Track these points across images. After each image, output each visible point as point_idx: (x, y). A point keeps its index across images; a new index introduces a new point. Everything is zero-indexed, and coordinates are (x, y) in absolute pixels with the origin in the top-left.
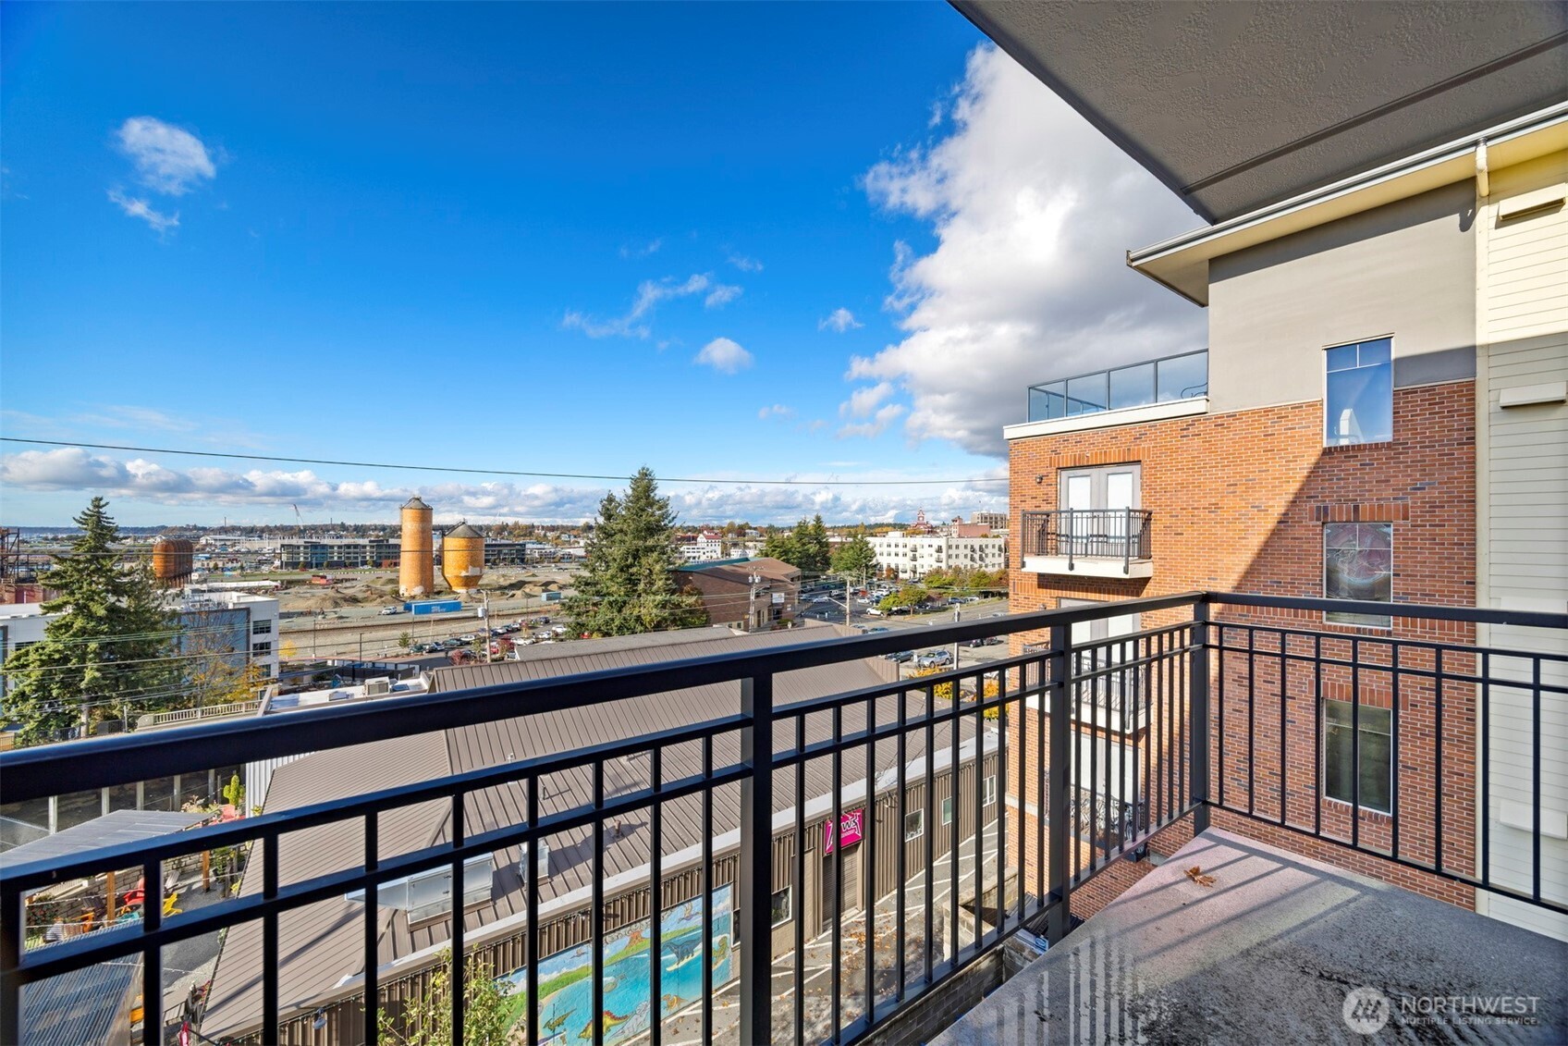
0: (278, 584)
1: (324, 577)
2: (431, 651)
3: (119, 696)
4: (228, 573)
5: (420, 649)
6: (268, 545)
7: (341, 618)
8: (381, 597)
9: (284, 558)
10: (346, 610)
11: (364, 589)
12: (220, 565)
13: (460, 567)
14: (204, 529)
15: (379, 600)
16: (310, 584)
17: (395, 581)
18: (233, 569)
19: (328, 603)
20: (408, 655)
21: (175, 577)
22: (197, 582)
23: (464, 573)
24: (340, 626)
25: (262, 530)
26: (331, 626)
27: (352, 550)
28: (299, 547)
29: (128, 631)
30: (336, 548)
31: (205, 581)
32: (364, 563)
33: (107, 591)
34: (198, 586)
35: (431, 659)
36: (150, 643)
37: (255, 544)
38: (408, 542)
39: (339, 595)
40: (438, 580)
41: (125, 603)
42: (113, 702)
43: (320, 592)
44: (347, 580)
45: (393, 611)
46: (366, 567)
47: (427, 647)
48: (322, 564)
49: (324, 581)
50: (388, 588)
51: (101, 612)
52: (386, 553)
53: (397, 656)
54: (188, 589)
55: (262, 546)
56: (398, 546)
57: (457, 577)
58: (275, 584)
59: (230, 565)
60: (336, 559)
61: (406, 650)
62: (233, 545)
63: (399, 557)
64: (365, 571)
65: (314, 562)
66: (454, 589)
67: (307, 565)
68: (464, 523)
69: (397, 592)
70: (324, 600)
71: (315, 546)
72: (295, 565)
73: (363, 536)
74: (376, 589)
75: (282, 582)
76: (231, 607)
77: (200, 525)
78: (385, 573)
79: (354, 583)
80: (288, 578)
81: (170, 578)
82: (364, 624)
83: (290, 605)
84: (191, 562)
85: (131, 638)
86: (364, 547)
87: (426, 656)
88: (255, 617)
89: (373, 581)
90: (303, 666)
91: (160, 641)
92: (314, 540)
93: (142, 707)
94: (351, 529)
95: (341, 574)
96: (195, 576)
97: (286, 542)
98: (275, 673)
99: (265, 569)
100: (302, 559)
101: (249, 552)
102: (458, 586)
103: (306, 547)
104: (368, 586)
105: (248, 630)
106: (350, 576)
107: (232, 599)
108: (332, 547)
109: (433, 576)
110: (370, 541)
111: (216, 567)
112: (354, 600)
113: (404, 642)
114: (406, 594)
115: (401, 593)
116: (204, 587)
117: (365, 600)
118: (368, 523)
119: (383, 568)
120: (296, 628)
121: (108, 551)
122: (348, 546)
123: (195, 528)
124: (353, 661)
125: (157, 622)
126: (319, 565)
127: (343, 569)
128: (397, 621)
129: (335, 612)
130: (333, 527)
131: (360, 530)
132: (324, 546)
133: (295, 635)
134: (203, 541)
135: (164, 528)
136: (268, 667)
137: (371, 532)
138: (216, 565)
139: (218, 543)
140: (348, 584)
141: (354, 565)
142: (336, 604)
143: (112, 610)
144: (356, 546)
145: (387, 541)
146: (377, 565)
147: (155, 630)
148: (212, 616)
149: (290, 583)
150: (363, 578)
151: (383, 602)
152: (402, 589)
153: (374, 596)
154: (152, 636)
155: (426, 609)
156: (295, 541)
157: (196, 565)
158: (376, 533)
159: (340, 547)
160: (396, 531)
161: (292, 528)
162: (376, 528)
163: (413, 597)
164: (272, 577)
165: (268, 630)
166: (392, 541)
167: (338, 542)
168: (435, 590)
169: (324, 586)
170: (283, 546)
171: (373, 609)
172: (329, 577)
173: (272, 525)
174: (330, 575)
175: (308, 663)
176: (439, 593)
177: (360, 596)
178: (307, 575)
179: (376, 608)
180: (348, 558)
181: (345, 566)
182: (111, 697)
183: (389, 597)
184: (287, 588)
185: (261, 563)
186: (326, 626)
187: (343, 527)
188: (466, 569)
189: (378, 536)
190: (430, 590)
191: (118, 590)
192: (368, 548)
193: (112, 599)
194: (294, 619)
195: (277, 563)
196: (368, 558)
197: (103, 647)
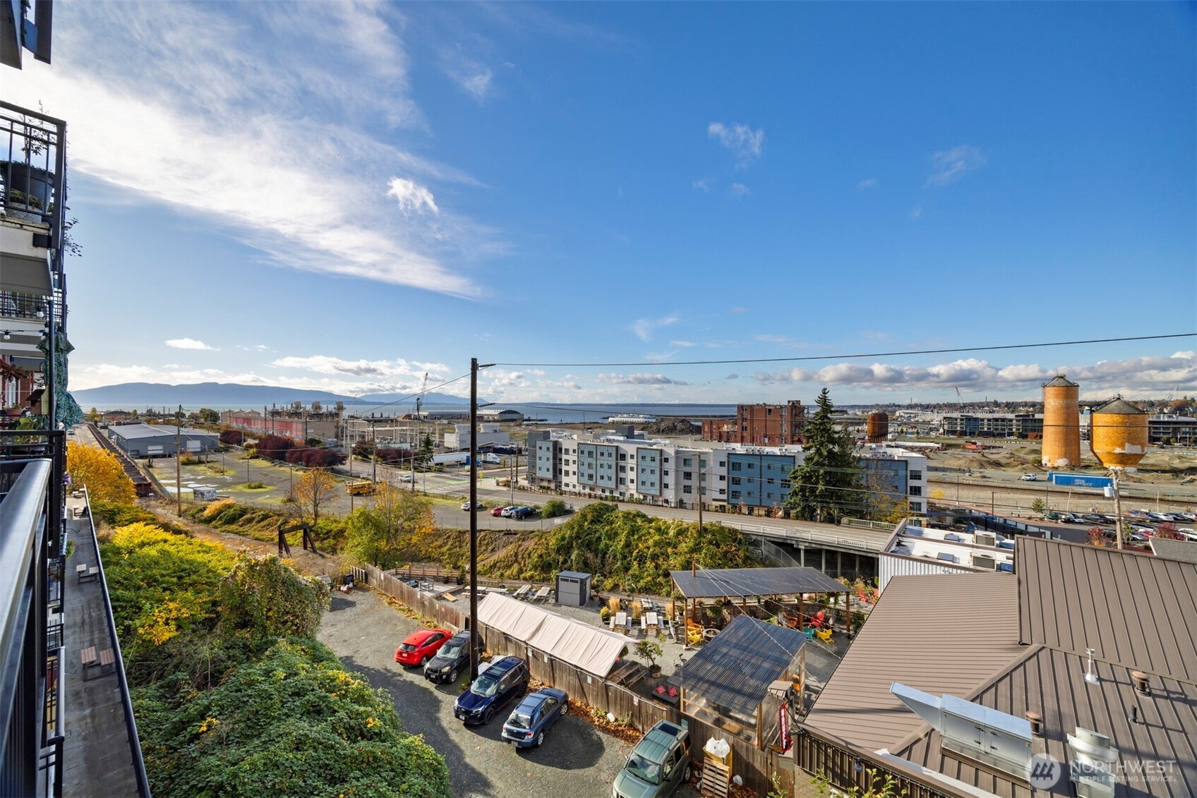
0: (939, 445)
1: (975, 443)
2: (1068, 521)
3: (833, 503)
4: (909, 436)
5: (1055, 517)
6: (936, 418)
7: (984, 477)
8: (1022, 464)
9: (946, 427)
10: (989, 471)
11: (1008, 456)
12: (905, 430)
13: (1114, 444)
14: (899, 406)
15: (1020, 467)
16: (964, 447)
17: (1039, 452)
18: (912, 433)
19: (975, 464)
20: (1042, 519)
21: (878, 436)
22: (891, 440)
23: (1118, 450)
24: (982, 484)
25: (935, 407)
26: (976, 483)
27: (1000, 423)
28: (956, 419)
29: (837, 466)
30: (986, 421)
31: (895, 440)
32: (1011, 434)
33: (829, 442)
34: (890, 443)
35: (1066, 529)
36: (847, 474)
37: (928, 416)
38: (1050, 417)
39: (984, 459)
40: (1086, 455)
41: (836, 449)
42: (832, 505)
43: (970, 455)
44: (993, 447)
45: (1032, 478)
46: (1012, 438)
47: (1063, 517)
48: (974, 433)
49: (974, 447)
50: (1031, 457)
51: (825, 453)
52: (1031, 427)
53: (1030, 518)
54: (884, 444)
55: (932, 418)
56: (1041, 420)
57: (1110, 453)
58: (937, 445)
59: (910, 430)
60: (986, 429)
61: (1040, 515)
62: (915, 417)
63: (1042, 431)
64: (1011, 441)
65: (968, 431)
66: (1106, 465)
67: (963, 434)
68: (1119, 399)
69: (1040, 462)
70: (972, 461)
71: (969, 419)
72: (954, 432)
73: (1012, 412)
74: (1019, 457)
75: (943, 444)
76: (896, 458)
77: (897, 403)
78: (1030, 444)
79: (1000, 450)
80: (948, 442)
81: (875, 437)
82: (1003, 485)
83: (946, 462)
84: (887, 427)
85: (839, 470)
86: (1011, 420)
87: (1060, 524)
88: (911, 467)
89: (1017, 450)
90: (948, 509)
91: (852, 475)
92: (970, 414)
93: (843, 513)
94: (1003, 406)
95: (989, 442)
96: (890, 436)
97: (949, 415)
98: (924, 510)
99: (933, 434)
100: (959, 428)
101: (924, 422)
102: (1110, 462)
103: (962, 420)
104: (1012, 454)
105: (907, 476)
106: (998, 444)
107: (898, 453)
108: (983, 420)
109: (1079, 450)
110: (1016, 416)
111: (902, 431)
112: (997, 464)
113: (1038, 507)
114: (1049, 465)
115: (1043, 462)
116: (893, 444)
117: (1008, 465)
118: (1020, 401)
119: (1029, 439)
120: (948, 480)
121: (828, 418)
122: (996, 420)
123: (894, 405)
124: (987, 514)
125: (850, 463)
126: (972, 434)
127: (992, 438)
128: (1037, 488)
129: (981, 472)
130: (988, 404)
131: (1011, 406)
132: (976, 419)
133: (946, 485)
134: (897, 414)
135: (878, 405)
136: (920, 504)
137: (1021, 408)
138: (902, 430)
139: (906, 416)
140: (994, 451)
141: (1002, 435)
142: (982, 466)
143: (830, 452)
144: (1003, 420)
145: (1033, 416)
146: (1023, 436)
147: (850, 467)
148: (880, 463)
149: (949, 446)
150: (1008, 446)
151: (1024, 469)
152: (1045, 460)
153: (1016, 463)
154: (849, 471)
155: (1069, 481)
156: (956, 415)
157: (890, 430)
158: (1026, 408)
159: (989, 420)
160: (1040, 407)
161: (955, 405)
162: (1026, 404)
163: (1056, 468)
164: (936, 441)
165: (919, 478)
166: (1037, 416)
167: (990, 416)
168: (1083, 464)
169: (974, 451)
170: (945, 418)
171: (1011, 473)
172: (979, 444)
173: (941, 403)
174: (980, 442)
175: (951, 508)
176: (1087, 467)
177: (1003, 461)
178: (961, 441)
179: (1017, 474)
180: (996, 429)
181: (994, 436)
182: (829, 503)
183: (1030, 465)
184: (945, 449)
185: (931, 430)
186: (971, 482)
187: (996, 404)
188: (1122, 446)
189: (1028, 412)
190: (1076, 463)
191: (833, 441)
192: (1014, 422)
193: (831, 446)
194: (948, 473)
195: (941, 430)
196: (1014, 430)
197: (826, 473)
